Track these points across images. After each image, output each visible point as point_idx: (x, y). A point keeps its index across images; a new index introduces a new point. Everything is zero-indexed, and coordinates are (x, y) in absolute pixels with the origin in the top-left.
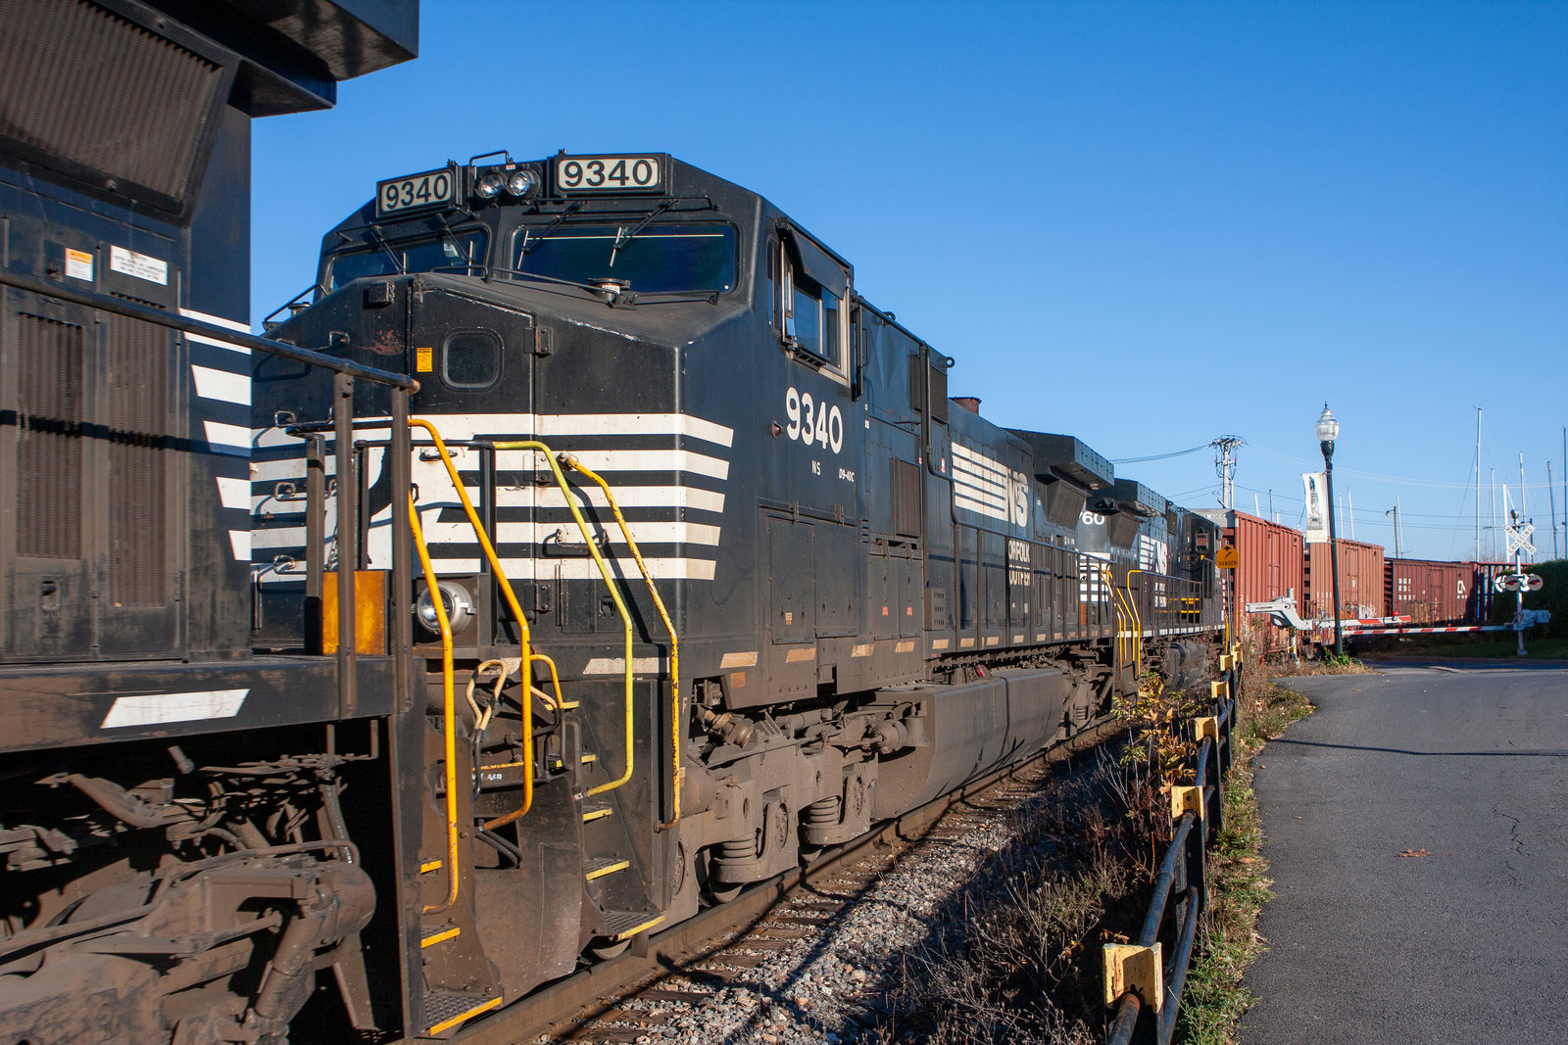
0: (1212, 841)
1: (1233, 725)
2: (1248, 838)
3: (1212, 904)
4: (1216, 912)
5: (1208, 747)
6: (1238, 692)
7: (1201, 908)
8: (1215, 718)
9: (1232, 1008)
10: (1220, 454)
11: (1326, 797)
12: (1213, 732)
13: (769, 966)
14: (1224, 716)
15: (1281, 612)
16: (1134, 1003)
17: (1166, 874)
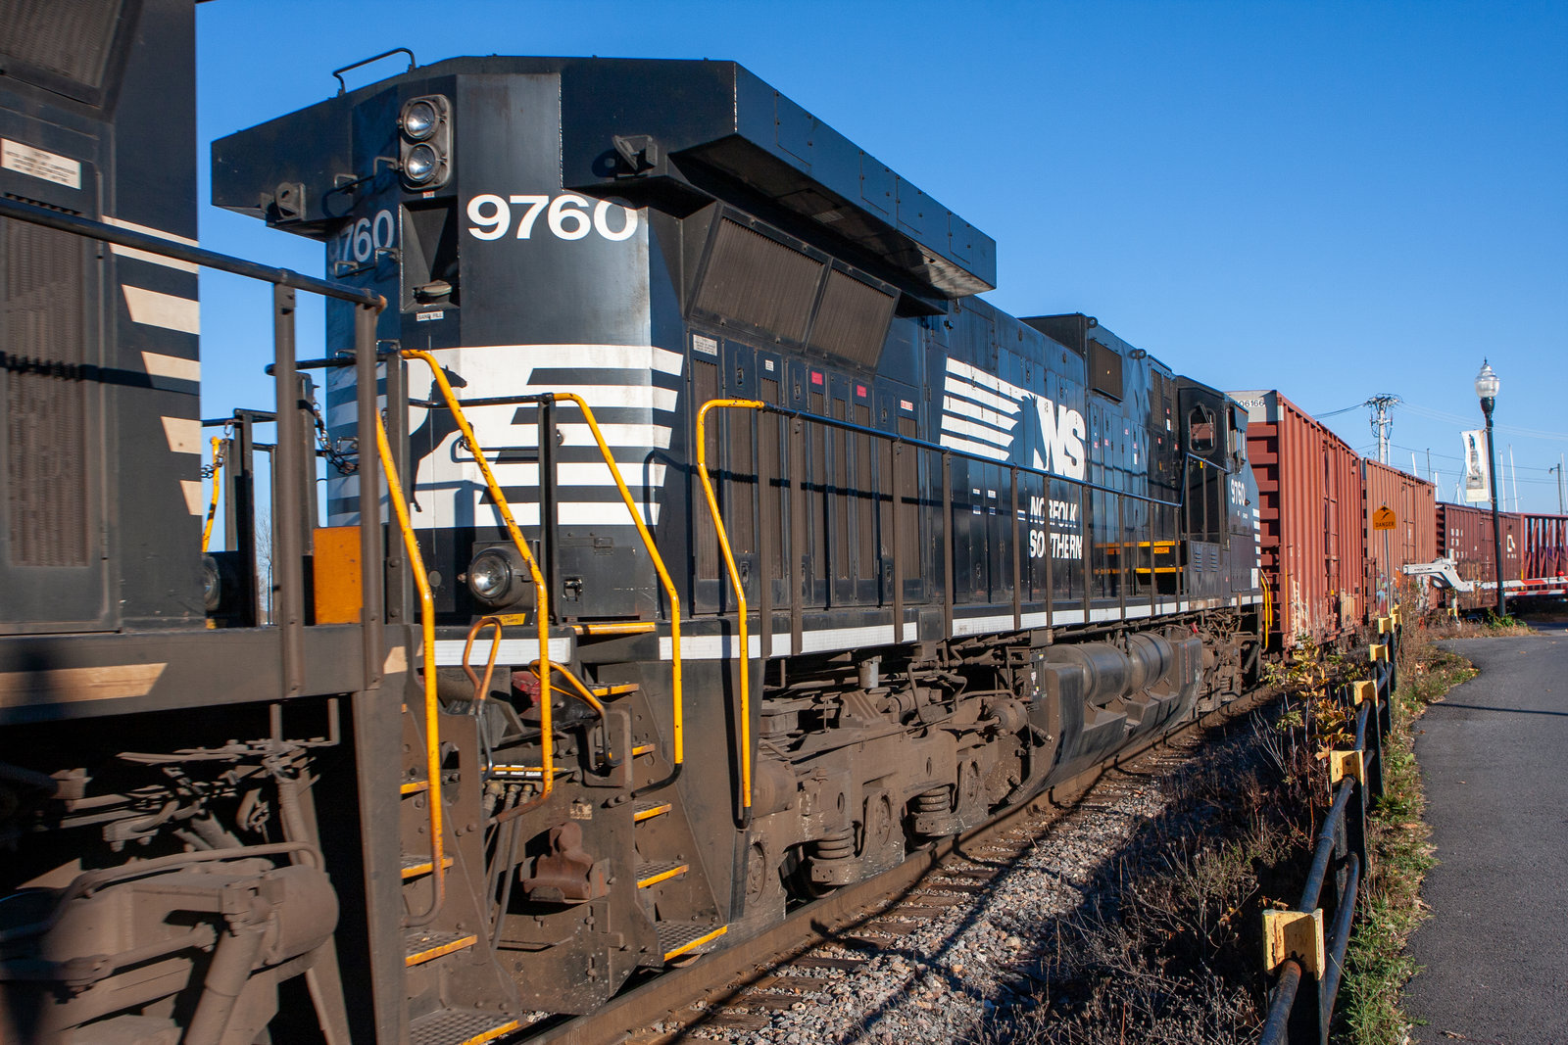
0: (1373, 805)
1: (1393, 688)
2: (1410, 804)
3: (1373, 870)
4: (1378, 879)
5: (1367, 711)
6: (1397, 655)
7: (1362, 875)
8: (1375, 682)
9: (1395, 976)
10: (1375, 413)
11: (1491, 761)
12: (1373, 695)
13: (923, 934)
14: (1383, 680)
15: (1441, 573)
16: (1295, 970)
17: (1327, 840)
